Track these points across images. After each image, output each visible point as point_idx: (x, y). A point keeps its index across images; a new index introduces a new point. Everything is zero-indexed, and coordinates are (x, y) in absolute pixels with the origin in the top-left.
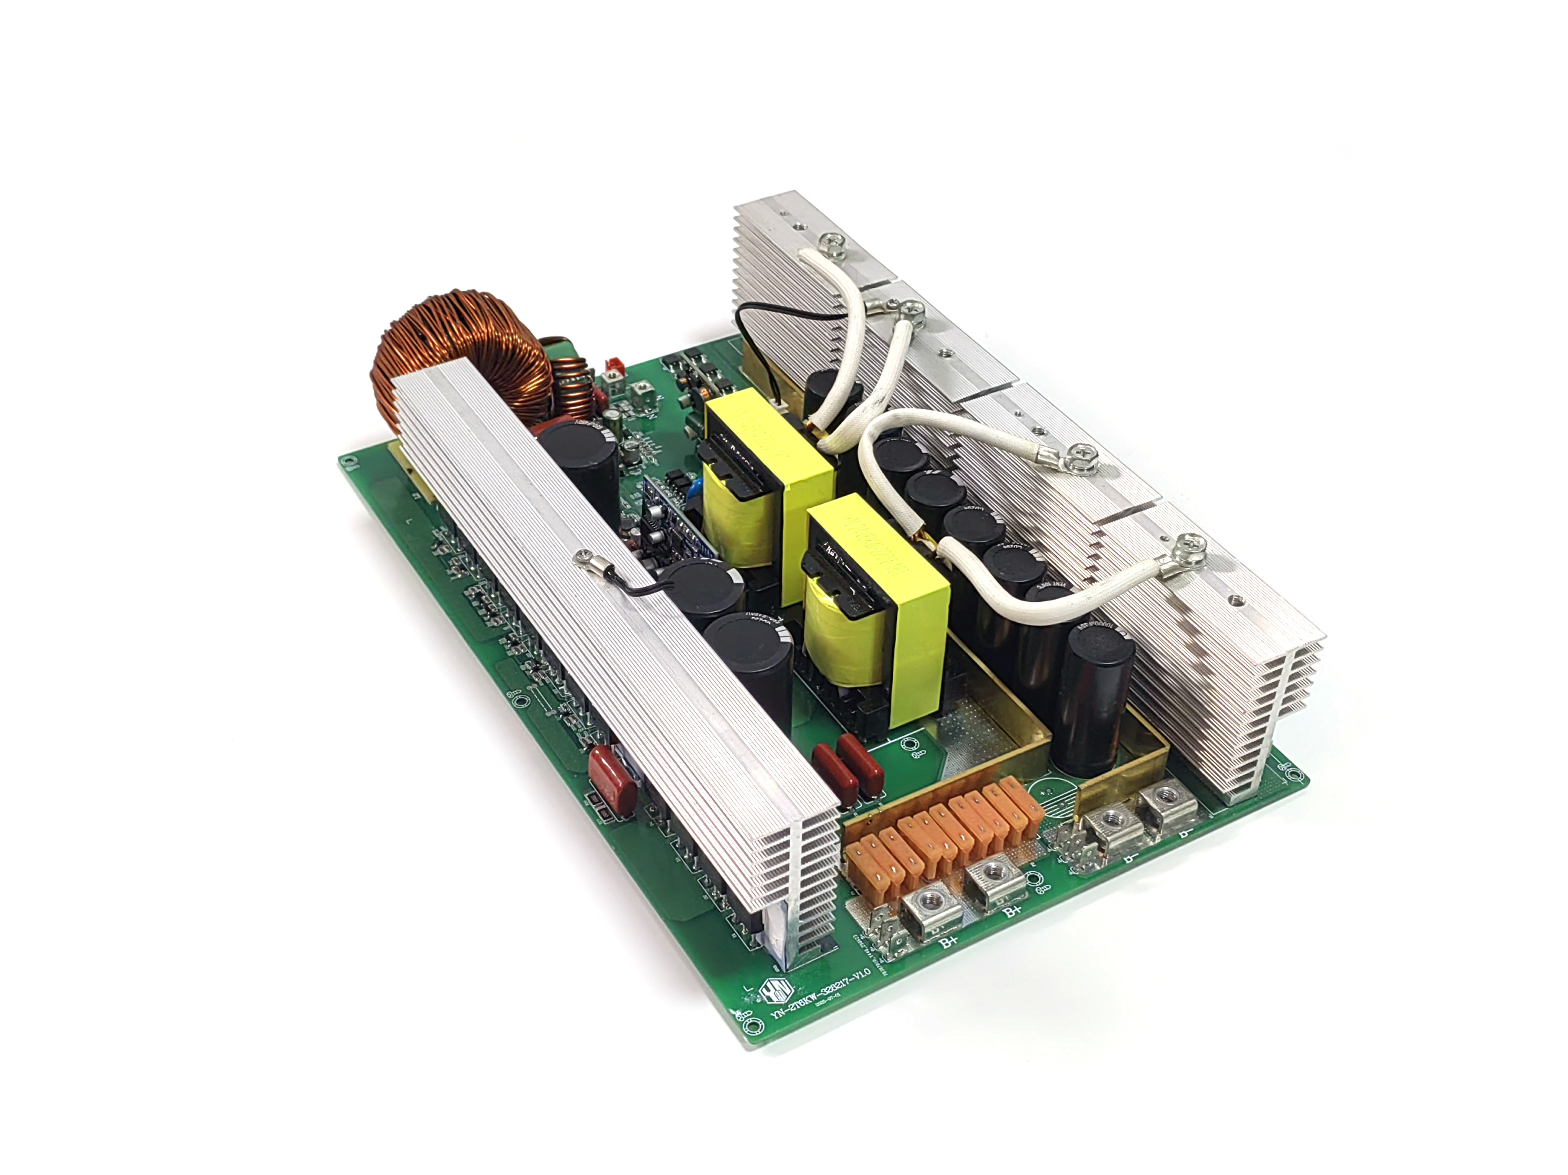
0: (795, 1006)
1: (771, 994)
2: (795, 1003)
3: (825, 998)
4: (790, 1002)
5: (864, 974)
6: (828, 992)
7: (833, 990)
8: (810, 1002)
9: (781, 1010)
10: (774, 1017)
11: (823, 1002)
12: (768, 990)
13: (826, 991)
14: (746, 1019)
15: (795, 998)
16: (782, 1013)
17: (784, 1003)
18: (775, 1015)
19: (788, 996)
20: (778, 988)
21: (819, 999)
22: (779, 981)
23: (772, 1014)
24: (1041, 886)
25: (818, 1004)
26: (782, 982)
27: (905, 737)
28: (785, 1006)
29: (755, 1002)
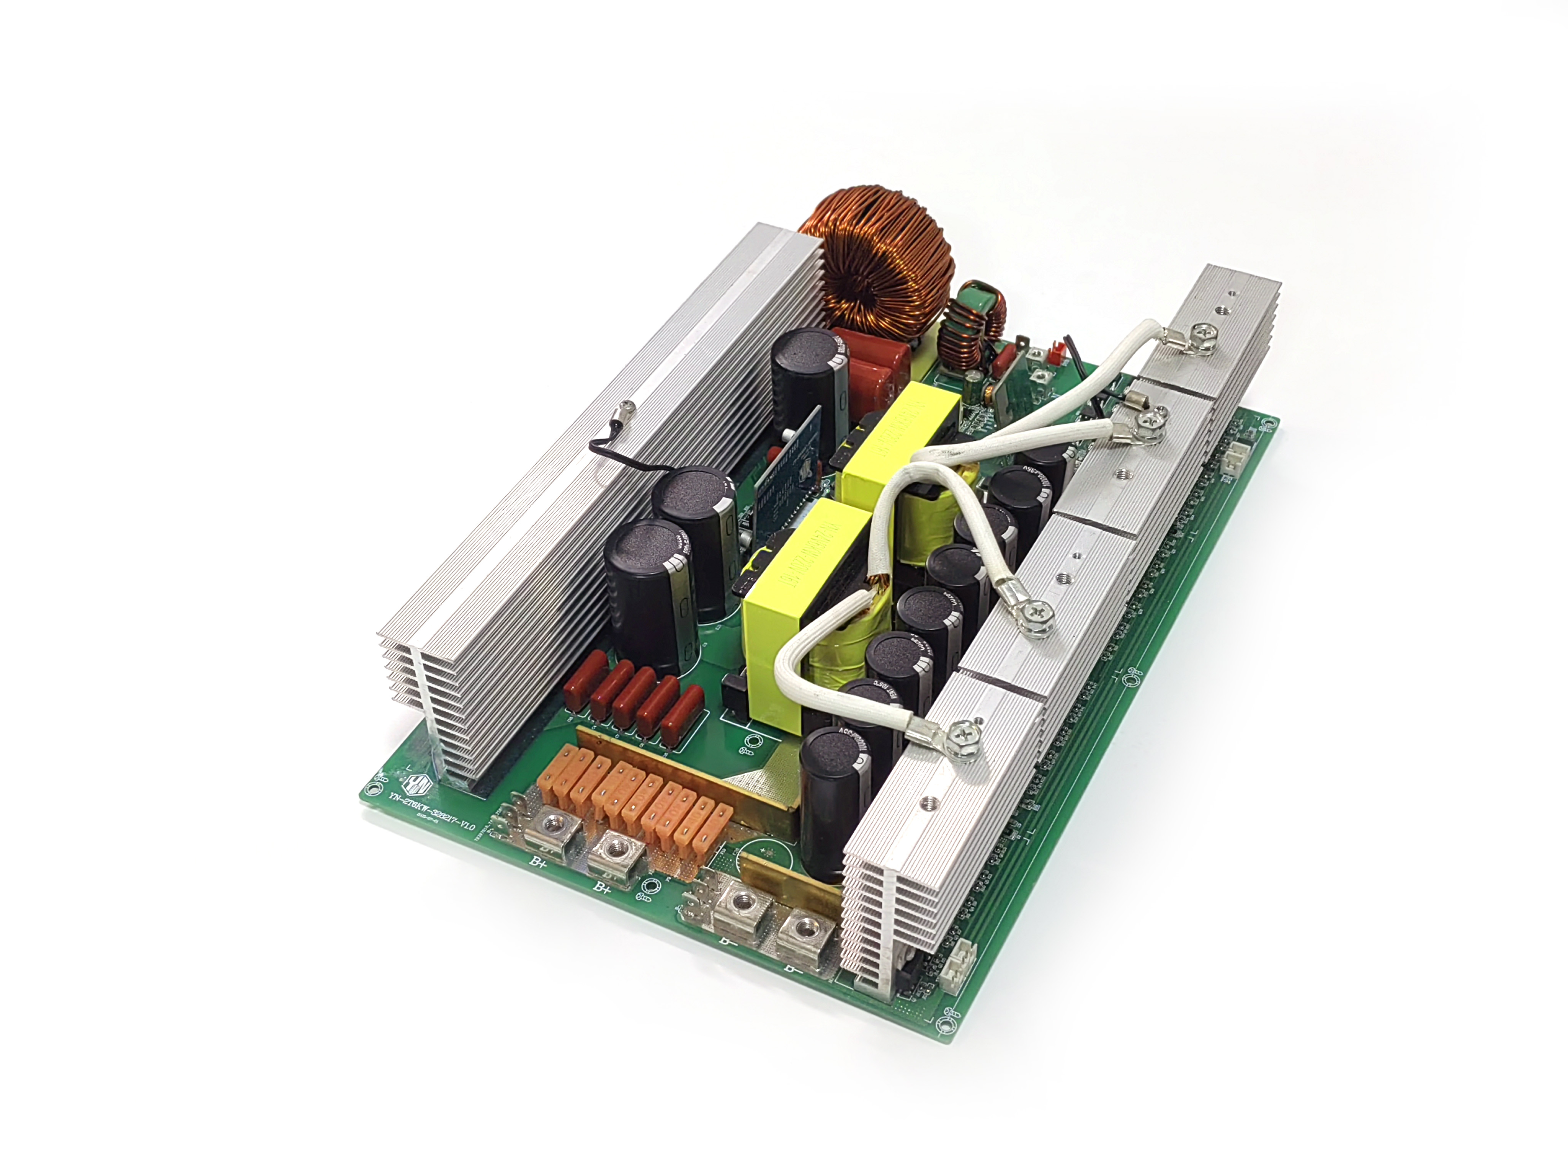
0: (409, 803)
1: (412, 783)
2: (412, 801)
3: (429, 815)
4: (411, 798)
5: (469, 827)
6: (435, 815)
7: (440, 816)
8: (419, 809)
9: (400, 796)
10: (390, 795)
11: (424, 816)
12: (415, 780)
13: (436, 813)
14: (379, 781)
15: (417, 799)
16: (398, 797)
17: (408, 794)
18: (392, 795)
19: (417, 793)
20: (420, 785)
21: (426, 813)
22: (429, 781)
23: (392, 793)
24: (645, 894)
25: (419, 814)
26: (429, 784)
27: (758, 734)
28: (405, 796)
29: (398, 779)
